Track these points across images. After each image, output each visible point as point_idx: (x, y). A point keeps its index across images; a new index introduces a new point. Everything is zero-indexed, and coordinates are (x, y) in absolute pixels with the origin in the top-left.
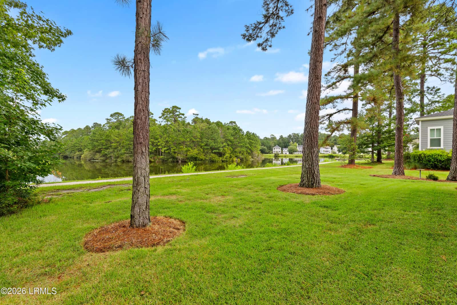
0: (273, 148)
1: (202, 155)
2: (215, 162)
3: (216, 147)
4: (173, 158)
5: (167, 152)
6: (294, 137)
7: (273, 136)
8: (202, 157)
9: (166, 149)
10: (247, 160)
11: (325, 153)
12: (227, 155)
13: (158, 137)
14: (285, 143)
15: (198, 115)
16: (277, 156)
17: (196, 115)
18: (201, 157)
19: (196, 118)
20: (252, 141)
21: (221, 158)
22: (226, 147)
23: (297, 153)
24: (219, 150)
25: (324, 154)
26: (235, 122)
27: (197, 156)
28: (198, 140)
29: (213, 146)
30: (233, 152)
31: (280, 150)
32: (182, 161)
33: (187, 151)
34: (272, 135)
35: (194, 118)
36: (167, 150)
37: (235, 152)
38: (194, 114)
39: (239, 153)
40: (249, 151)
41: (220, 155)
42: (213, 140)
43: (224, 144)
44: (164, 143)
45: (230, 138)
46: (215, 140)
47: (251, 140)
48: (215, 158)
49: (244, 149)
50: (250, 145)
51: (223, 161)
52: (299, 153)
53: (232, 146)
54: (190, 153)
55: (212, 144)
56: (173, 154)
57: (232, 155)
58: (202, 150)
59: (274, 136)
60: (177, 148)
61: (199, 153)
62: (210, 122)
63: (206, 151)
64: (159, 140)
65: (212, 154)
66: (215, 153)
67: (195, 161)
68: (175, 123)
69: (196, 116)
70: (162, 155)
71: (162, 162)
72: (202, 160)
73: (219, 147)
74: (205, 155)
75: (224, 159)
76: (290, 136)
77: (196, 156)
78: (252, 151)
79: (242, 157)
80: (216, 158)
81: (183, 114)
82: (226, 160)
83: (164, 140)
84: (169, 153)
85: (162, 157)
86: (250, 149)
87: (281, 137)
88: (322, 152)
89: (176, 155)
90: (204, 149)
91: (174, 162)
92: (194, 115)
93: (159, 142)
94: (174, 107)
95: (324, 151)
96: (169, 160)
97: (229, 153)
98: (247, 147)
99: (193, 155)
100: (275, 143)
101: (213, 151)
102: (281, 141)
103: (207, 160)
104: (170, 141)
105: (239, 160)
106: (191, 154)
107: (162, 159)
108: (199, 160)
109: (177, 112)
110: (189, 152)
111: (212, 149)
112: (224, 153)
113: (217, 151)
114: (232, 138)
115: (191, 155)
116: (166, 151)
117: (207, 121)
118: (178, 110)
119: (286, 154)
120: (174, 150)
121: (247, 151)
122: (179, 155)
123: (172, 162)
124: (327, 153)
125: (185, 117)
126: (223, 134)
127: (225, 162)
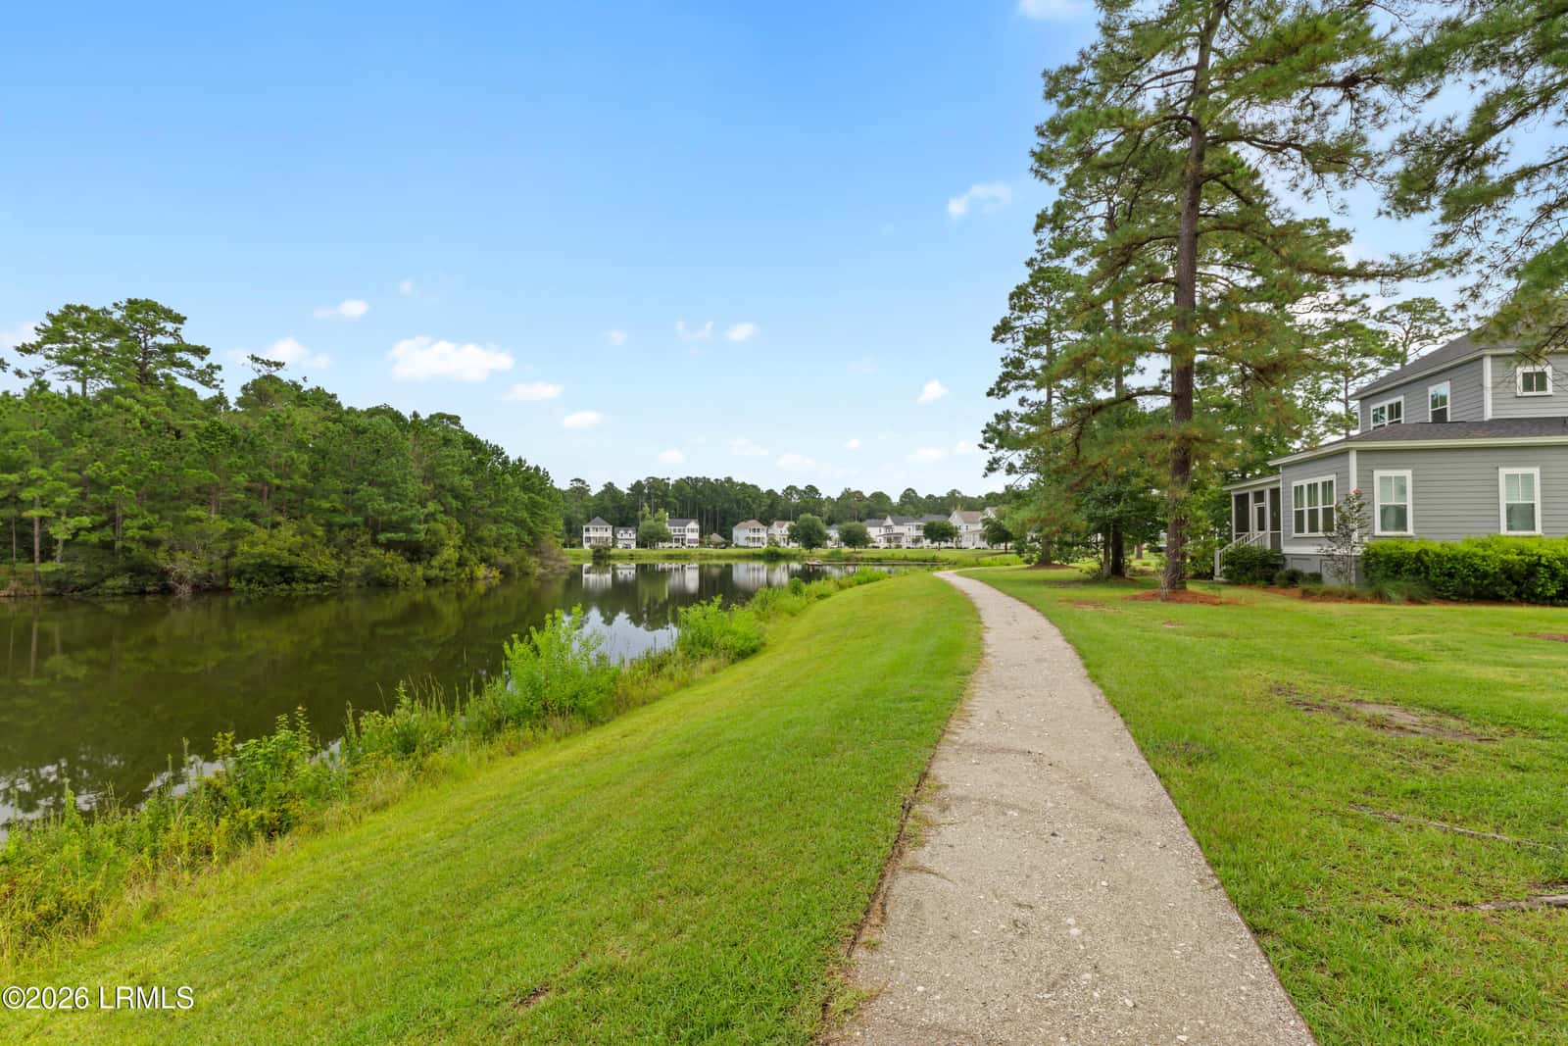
0: (584, 527)
1: (323, 552)
2: (395, 585)
3: (394, 518)
4: (138, 569)
5: (94, 538)
6: (652, 491)
7: (580, 485)
8: (325, 562)
9: (86, 521)
10: (528, 574)
11: (751, 544)
12: (449, 553)
13: (23, 451)
14: (620, 508)
15: (278, 365)
16: (601, 557)
17: (268, 363)
18: (319, 563)
19: (270, 378)
20: (538, 498)
21: (420, 570)
22: (436, 520)
23: (667, 545)
24: (409, 531)
25: (747, 547)
26: (458, 418)
27: (293, 558)
28: (299, 481)
29: (382, 513)
30: (471, 539)
31: (609, 534)
32: (197, 589)
33: (233, 535)
34: (576, 480)
35: (257, 377)
36: (89, 530)
37: (480, 540)
38: (255, 359)
39: (495, 545)
40: (527, 539)
41: (415, 552)
42: (381, 485)
43: (432, 506)
44: (74, 492)
45: (456, 479)
46: (387, 487)
47: (533, 495)
48: (392, 565)
49: (512, 530)
50: (533, 514)
51: (429, 581)
52: (674, 545)
53: (460, 515)
54: (253, 544)
55: (378, 503)
56: (139, 551)
57: (465, 552)
58: (320, 532)
59: (584, 483)
60: (162, 518)
61: (304, 546)
62: (339, 404)
63: (342, 536)
64: (35, 471)
65: (373, 551)
66: (389, 546)
67: (284, 586)
68: (143, 390)
69: (265, 370)
70: (47, 555)
71: (52, 595)
72: (322, 578)
73: (411, 519)
74: (336, 557)
75: (433, 573)
76: (637, 487)
77: (287, 559)
78: (536, 538)
79: (509, 560)
80: (396, 565)
81: (201, 352)
82: (442, 574)
83: (73, 475)
84: (107, 546)
85: (49, 567)
86: (530, 532)
87: (610, 487)
88: (742, 542)
89: (160, 558)
90: (329, 526)
91: (143, 593)
92: (258, 366)
93: (29, 483)
94: (134, 305)
95: (748, 538)
96: (110, 583)
97: (454, 547)
98: (519, 523)
99: (272, 556)
100: (586, 507)
101: (382, 537)
102: (608, 503)
103: (350, 578)
104: (114, 481)
105: (496, 573)
106: (261, 548)
107: (52, 579)
108: (306, 581)
109: (162, 331)
110: (249, 538)
111: (375, 526)
112: (434, 547)
113: (401, 536)
114: (467, 482)
115: (260, 555)
116: (83, 536)
117: (323, 400)
118: (170, 326)
119: (627, 547)
120: (146, 527)
121: (520, 540)
122: (179, 555)
123: (127, 594)
124: (756, 544)
125: (209, 366)
126: (426, 461)
127: (436, 586)
